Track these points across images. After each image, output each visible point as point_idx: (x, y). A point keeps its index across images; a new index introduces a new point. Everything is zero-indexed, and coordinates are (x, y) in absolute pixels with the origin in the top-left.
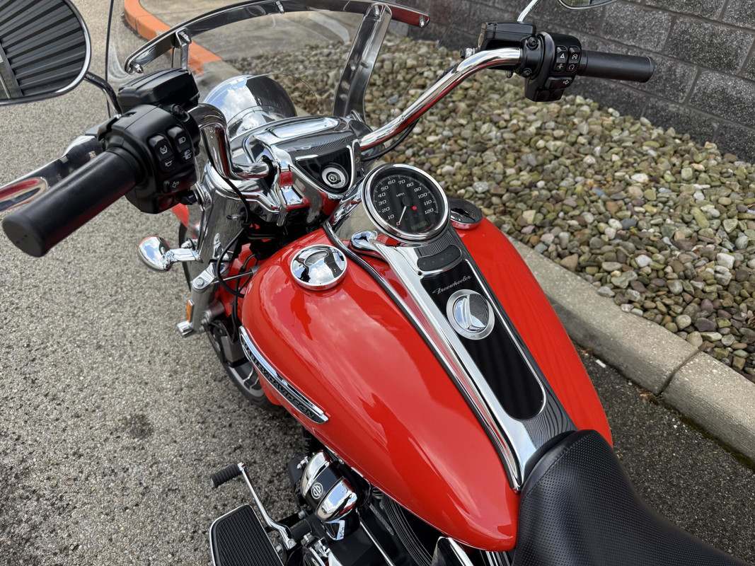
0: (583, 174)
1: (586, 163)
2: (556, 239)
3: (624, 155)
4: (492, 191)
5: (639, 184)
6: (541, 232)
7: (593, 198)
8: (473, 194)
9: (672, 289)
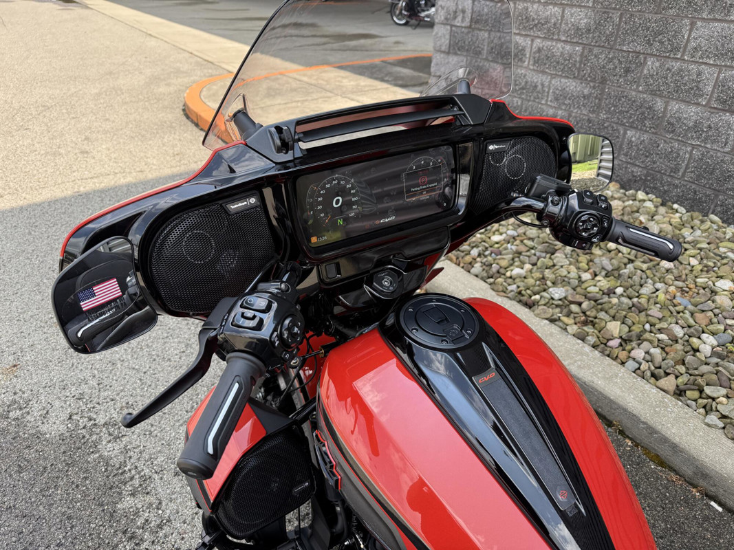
0: (662, 280)
1: (663, 267)
2: (647, 355)
3: (702, 259)
4: (570, 298)
5: (726, 293)
6: (628, 347)
7: (680, 308)
8: (549, 300)
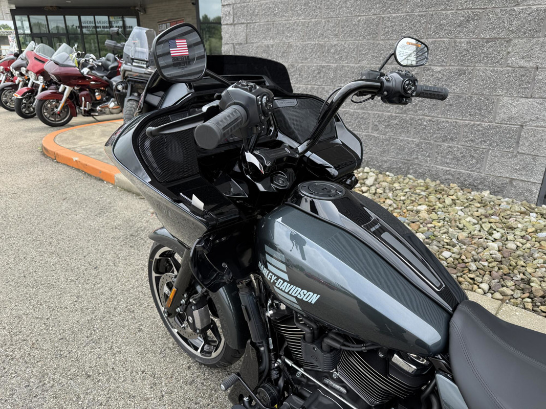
5: (424, 211)
9: (471, 269)
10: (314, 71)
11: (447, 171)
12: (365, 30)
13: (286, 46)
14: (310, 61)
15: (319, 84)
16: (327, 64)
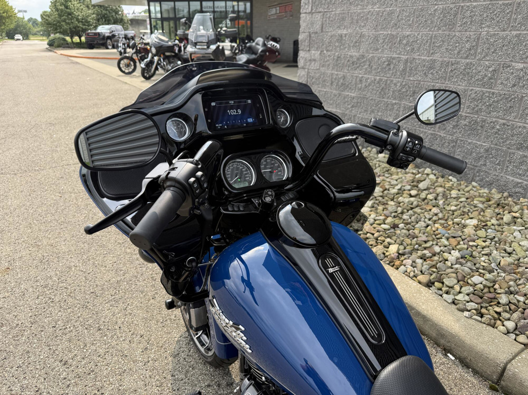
0: (431, 220)
1: (433, 212)
2: (413, 264)
3: (460, 207)
5: (471, 226)
6: (402, 258)
7: (439, 236)
9: (501, 301)
10: (384, 62)
11: (518, 183)
12: (441, 20)
13: (359, 36)
14: (381, 52)
15: (388, 76)
16: (397, 56)
